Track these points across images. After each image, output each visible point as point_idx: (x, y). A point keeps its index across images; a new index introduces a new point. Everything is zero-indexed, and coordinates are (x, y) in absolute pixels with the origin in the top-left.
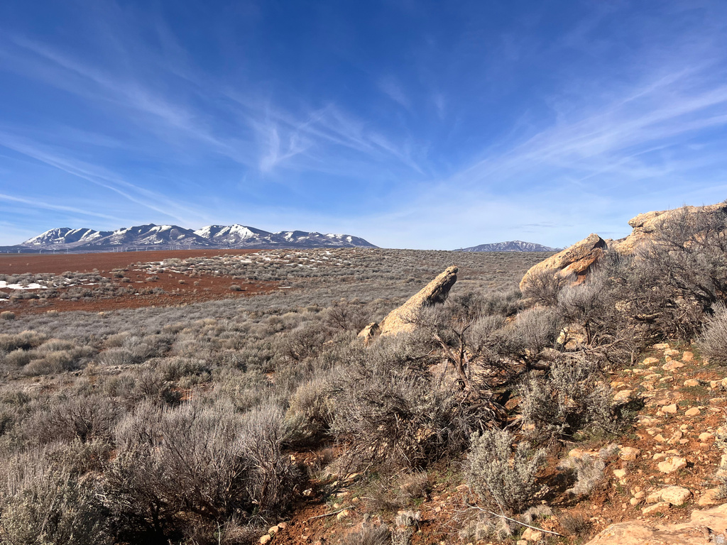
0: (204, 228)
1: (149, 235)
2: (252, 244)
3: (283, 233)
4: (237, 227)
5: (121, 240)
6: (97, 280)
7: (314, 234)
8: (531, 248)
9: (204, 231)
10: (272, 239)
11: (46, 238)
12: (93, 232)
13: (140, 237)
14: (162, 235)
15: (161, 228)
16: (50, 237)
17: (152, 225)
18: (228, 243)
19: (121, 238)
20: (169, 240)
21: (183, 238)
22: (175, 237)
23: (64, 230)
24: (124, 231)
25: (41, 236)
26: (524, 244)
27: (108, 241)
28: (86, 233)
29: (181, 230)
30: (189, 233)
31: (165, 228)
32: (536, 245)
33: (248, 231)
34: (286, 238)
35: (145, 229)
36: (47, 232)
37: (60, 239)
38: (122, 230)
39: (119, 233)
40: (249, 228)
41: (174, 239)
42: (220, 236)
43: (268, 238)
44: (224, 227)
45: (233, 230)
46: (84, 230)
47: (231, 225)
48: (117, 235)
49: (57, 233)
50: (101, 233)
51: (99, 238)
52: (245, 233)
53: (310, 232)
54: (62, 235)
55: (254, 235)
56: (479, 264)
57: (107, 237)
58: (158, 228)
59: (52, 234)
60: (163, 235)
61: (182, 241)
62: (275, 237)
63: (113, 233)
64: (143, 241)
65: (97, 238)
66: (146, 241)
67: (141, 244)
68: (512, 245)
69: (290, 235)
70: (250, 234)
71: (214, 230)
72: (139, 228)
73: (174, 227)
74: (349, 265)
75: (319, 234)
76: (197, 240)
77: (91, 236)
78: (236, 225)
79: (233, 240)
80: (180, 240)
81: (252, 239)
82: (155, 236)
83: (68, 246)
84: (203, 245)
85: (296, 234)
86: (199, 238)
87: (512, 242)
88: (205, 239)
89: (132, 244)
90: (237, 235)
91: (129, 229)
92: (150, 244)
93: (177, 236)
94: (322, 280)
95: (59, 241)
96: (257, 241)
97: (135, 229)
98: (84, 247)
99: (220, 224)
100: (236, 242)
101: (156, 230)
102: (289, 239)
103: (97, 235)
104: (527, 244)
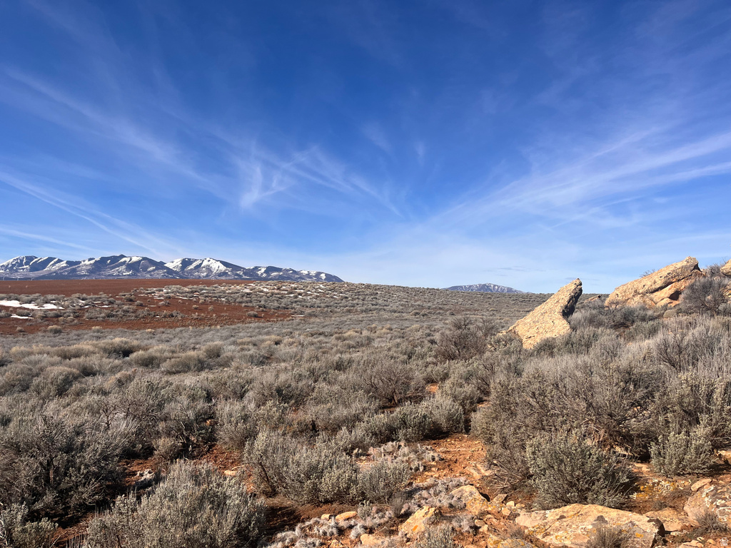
0: (176, 261)
1: (118, 266)
2: (223, 278)
3: (256, 268)
4: (209, 261)
5: (88, 271)
6: (111, 303)
7: (288, 270)
8: (503, 291)
9: (175, 264)
10: (245, 274)
11: (10, 266)
12: (60, 261)
13: (109, 268)
14: (131, 266)
15: (131, 260)
16: (14, 265)
17: (122, 256)
18: (200, 277)
19: (89, 268)
20: (138, 271)
21: (154, 270)
22: (145, 269)
23: (30, 259)
24: (92, 262)
25: (5, 264)
26: (496, 287)
27: (74, 270)
28: (53, 262)
29: (152, 262)
30: (160, 265)
31: (135, 259)
32: (508, 288)
33: (221, 265)
34: (259, 273)
35: (115, 260)
36: (11, 260)
37: (25, 267)
38: (90, 260)
39: (87, 262)
40: (222, 262)
41: (144, 271)
42: (191, 269)
43: (241, 273)
44: (196, 260)
45: (205, 263)
46: (50, 259)
47: (203, 259)
48: (85, 265)
49: (22, 261)
50: (68, 262)
51: (65, 267)
52: (217, 267)
53: (284, 268)
54: (26, 264)
55: (226, 270)
56: (470, 302)
57: (74, 267)
58: (127, 260)
59: (17, 262)
60: (133, 266)
61: (152, 273)
62: (247, 272)
63: (81, 262)
64: (111, 272)
65: (63, 268)
66: (114, 272)
67: (109, 275)
68: (484, 287)
69: (263, 270)
70: (223, 268)
71: (186, 263)
72: (108, 258)
73: (144, 259)
74: (346, 298)
75: (293, 270)
76: (167, 272)
77: (57, 265)
78: (208, 259)
79: (205, 274)
80: (150, 272)
81: (224, 274)
82: (124, 267)
83: (33, 275)
84: (174, 278)
85: (270, 269)
86: (170, 271)
87: (485, 285)
88: (176, 272)
89: (99, 275)
90: (209, 269)
91: (98, 259)
92: (119, 275)
93: (148, 268)
94: (329, 310)
95: (23, 269)
96: (229, 275)
97: (103, 260)
98: (49, 276)
99: (192, 257)
100: (207, 276)
101: (125, 261)
102: (262, 274)
103: (63, 264)
104: (499, 287)
